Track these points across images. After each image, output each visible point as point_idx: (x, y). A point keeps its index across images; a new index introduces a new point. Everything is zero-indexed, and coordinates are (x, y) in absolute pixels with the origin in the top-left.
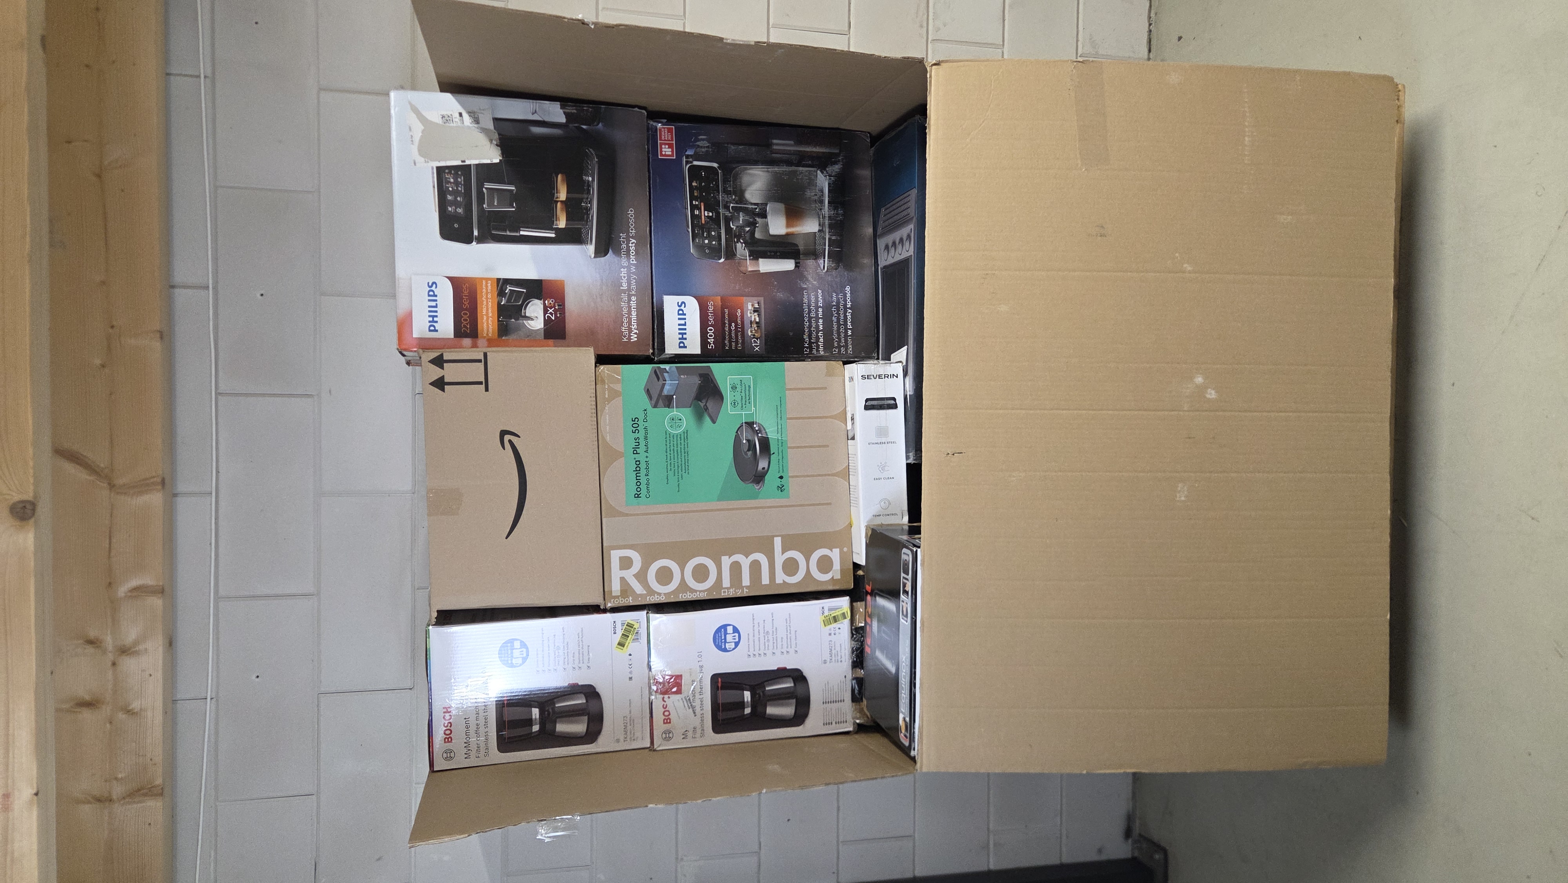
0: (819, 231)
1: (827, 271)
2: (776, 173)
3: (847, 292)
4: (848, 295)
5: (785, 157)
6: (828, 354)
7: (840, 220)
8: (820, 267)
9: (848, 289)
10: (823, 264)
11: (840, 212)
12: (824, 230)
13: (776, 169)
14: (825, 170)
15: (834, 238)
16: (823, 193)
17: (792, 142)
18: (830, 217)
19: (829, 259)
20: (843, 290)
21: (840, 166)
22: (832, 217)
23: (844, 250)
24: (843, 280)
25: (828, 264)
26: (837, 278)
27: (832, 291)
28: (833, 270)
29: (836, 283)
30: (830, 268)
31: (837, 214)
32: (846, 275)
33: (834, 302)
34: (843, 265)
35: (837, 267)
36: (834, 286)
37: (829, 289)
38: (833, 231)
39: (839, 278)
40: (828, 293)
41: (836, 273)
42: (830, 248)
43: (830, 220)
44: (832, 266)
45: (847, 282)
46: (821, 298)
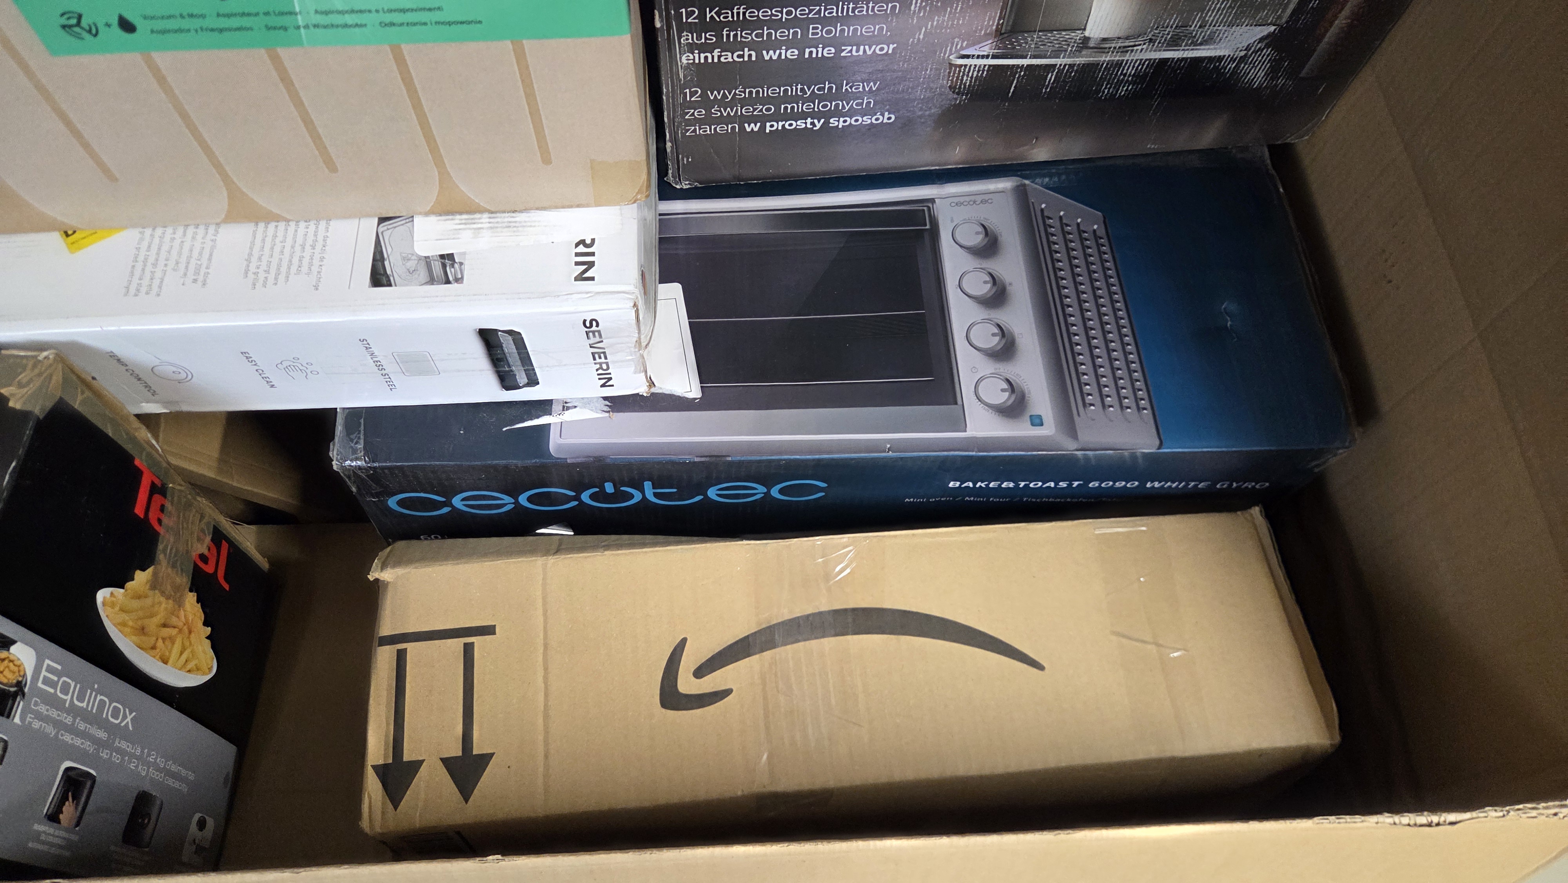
0: (1085, 40)
1: (951, 65)
3: (878, 115)
4: (867, 120)
6: (681, 76)
7: (1098, 91)
8: (968, 47)
9: (886, 118)
10: (976, 53)
11: (1122, 90)
12: (1084, 52)
14: (1267, 46)
15: (1051, 77)
16: (1201, 44)
18: (1117, 64)
19: (988, 71)
20: (886, 106)
21: (1262, 82)
22: (1116, 71)
23: (1004, 105)
24: (916, 107)
25: (972, 68)
26: (926, 91)
27: (886, 80)
28: (950, 79)
29: (908, 90)
30: (960, 71)
31: (1120, 82)
32: (927, 113)
33: (851, 87)
34: (960, 102)
35: (960, 87)
36: (899, 84)
37: (892, 73)
38: (1073, 74)
39: (922, 97)
40: (882, 70)
41: (942, 86)
42: (1021, 72)
43: (1109, 66)
44: (965, 78)
45: (908, 114)
46: (869, 53)
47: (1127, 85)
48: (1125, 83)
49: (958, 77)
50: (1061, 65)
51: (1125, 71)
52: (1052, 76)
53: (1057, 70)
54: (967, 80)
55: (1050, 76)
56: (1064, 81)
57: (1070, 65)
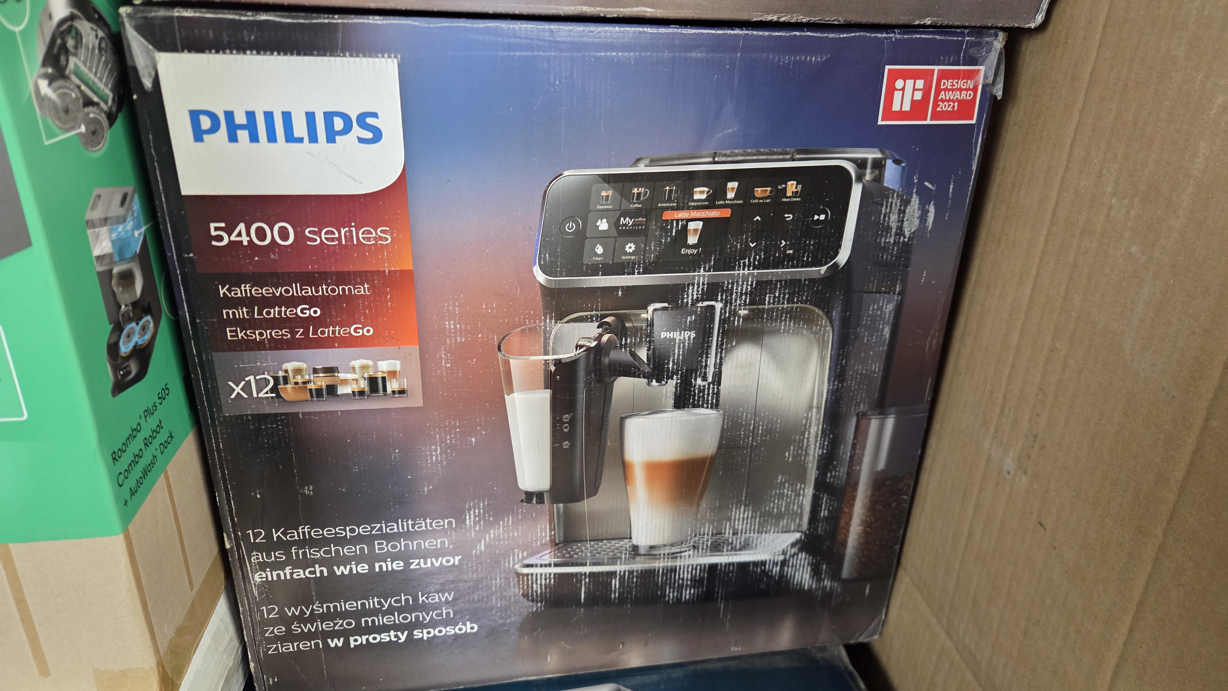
0: (635, 548)
1: (518, 575)
2: (803, 430)
3: (460, 625)
4: (450, 631)
5: (845, 451)
6: (256, 593)
7: (663, 596)
8: (529, 556)
9: (469, 628)
10: (539, 562)
11: (687, 594)
12: (638, 559)
13: (815, 429)
15: (615, 583)
16: (740, 549)
17: (881, 465)
18: (673, 570)
19: (555, 578)
20: (466, 616)
21: (810, 583)
22: (673, 575)
23: (580, 611)
24: (495, 615)
25: (539, 576)
26: (501, 600)
27: (460, 590)
28: (521, 586)
29: (483, 599)
30: (528, 580)
31: (680, 587)
32: (508, 621)
33: (427, 598)
34: (537, 609)
35: (532, 595)
36: (473, 593)
37: (464, 584)
38: (635, 580)
39: (499, 605)
40: (454, 581)
41: (515, 595)
42: (585, 578)
43: (665, 571)
44: (535, 586)
45: (490, 623)
46: (437, 565)
47: (688, 588)
48: (686, 587)
49: (528, 585)
50: (620, 572)
51: (681, 576)
52: (616, 581)
53: (618, 577)
54: (537, 588)
55: (613, 581)
56: (628, 586)
57: (629, 572)
